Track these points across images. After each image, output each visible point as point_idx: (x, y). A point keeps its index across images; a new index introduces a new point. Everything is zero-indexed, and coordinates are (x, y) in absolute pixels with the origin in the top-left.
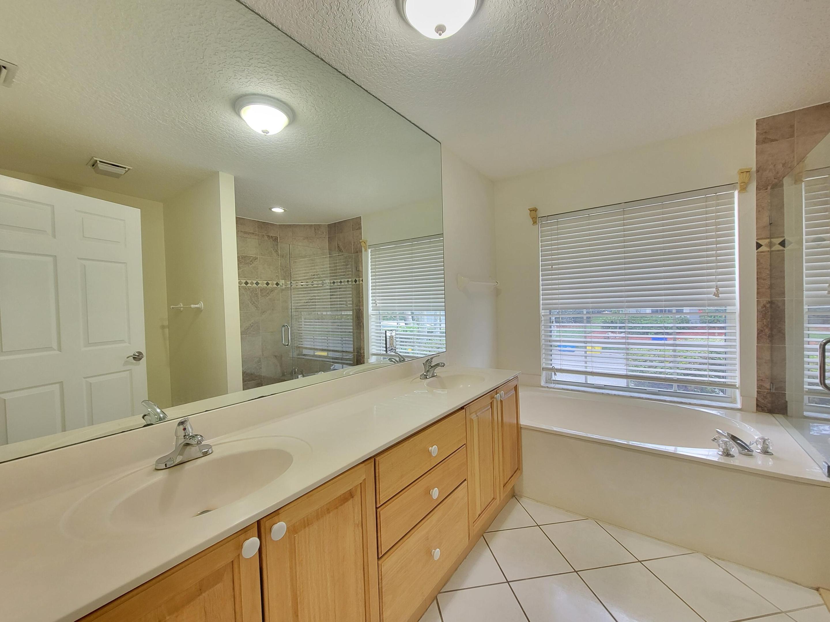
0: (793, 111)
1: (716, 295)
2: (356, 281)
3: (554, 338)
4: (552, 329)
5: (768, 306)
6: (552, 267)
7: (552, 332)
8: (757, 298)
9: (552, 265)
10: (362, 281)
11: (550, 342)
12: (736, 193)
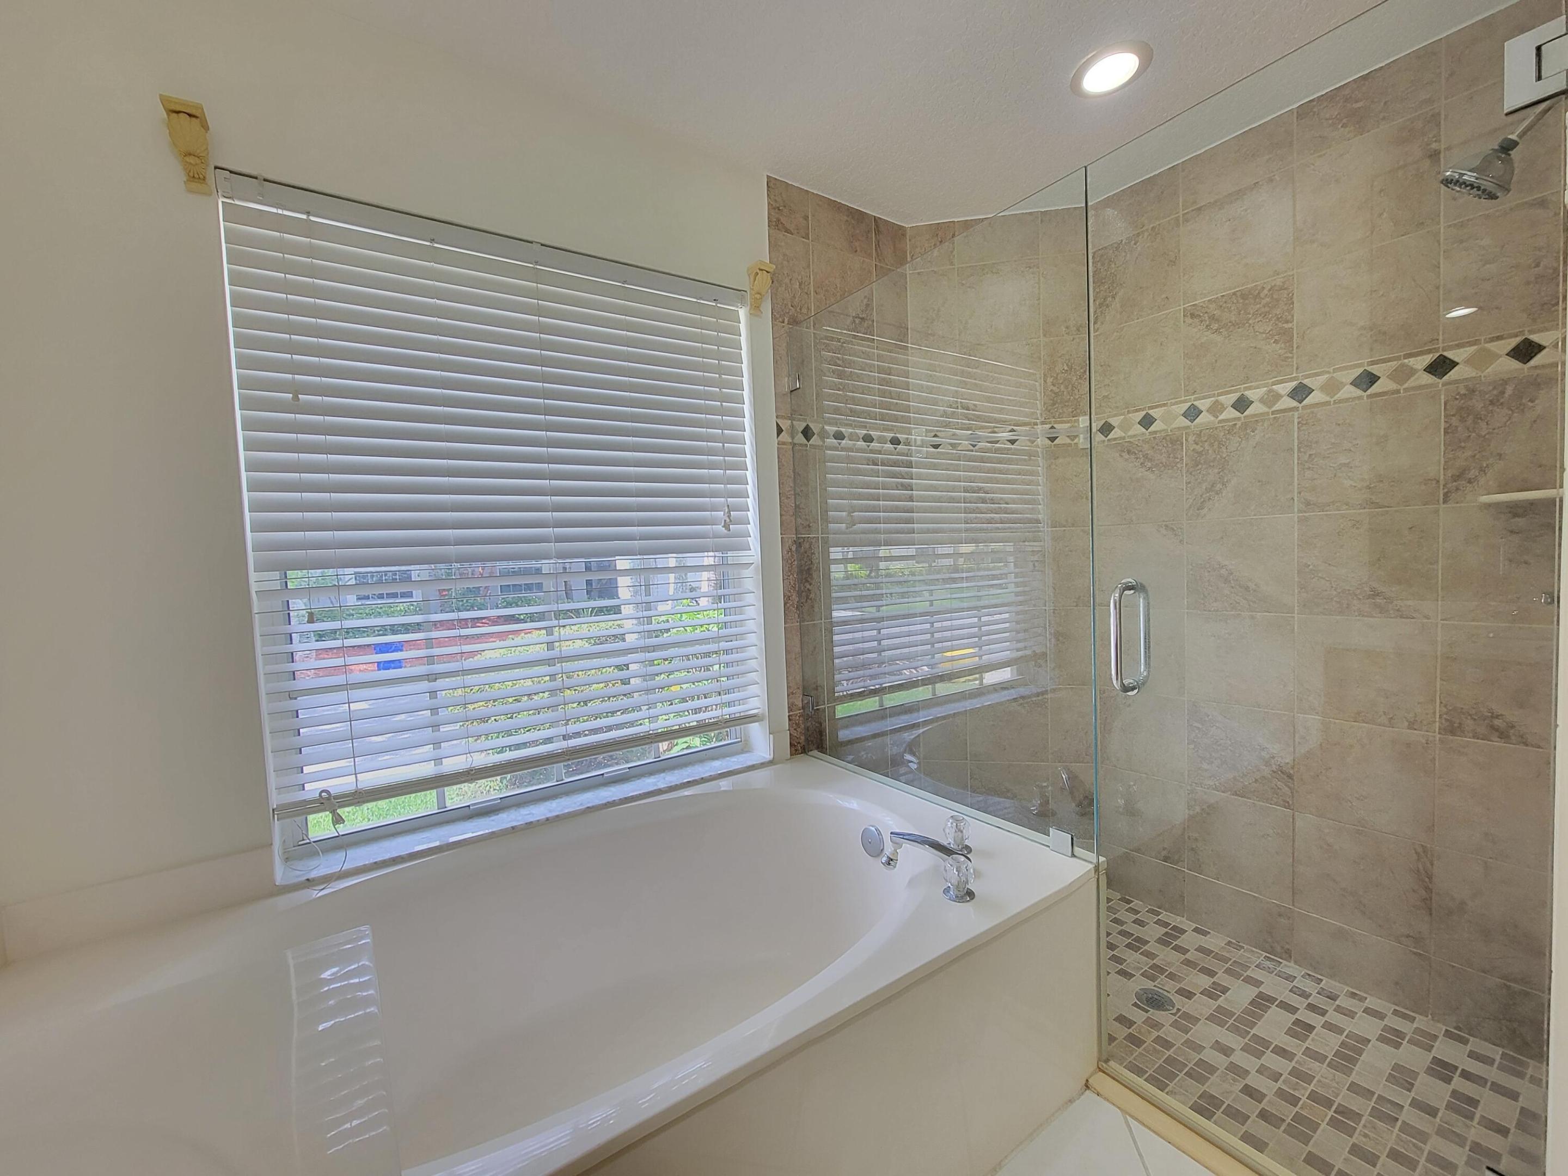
0: (807, 191)
1: (726, 526)
2: (807, 433)
3: (305, 681)
4: (296, 646)
5: (794, 548)
6: (296, 398)
7: (297, 657)
8: (781, 534)
9: (297, 389)
10: (780, 431)
11: (291, 699)
12: (742, 313)
